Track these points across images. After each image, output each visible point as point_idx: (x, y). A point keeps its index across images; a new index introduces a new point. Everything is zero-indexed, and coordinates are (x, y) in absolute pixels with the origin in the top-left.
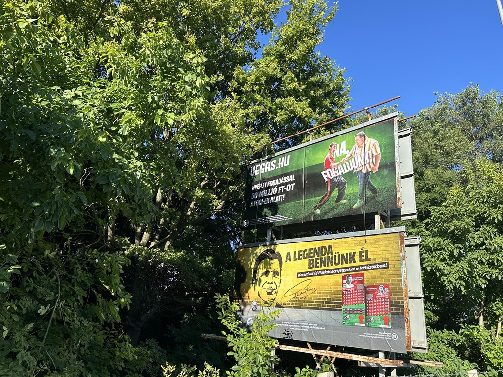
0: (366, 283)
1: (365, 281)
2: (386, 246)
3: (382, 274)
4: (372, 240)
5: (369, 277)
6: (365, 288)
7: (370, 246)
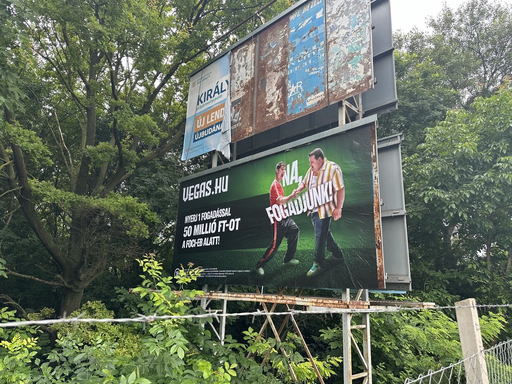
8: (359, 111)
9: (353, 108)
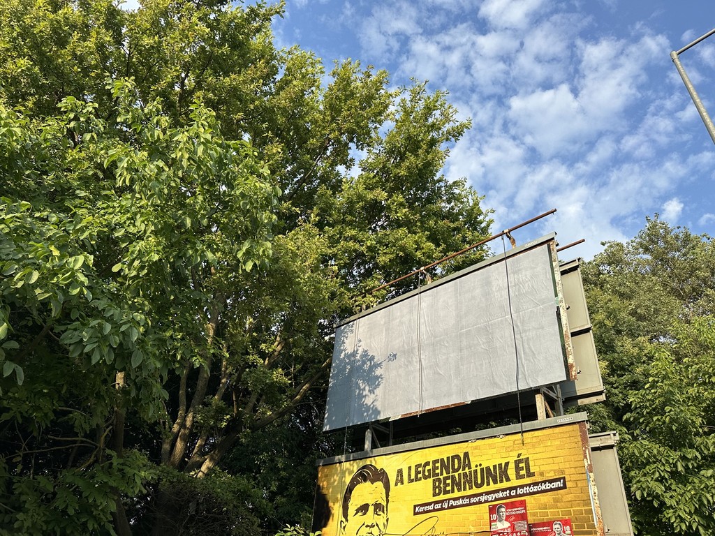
0: (531, 519)
1: (529, 515)
2: (559, 448)
3: (556, 501)
4: (534, 440)
5: (536, 506)
6: (530, 527)
7: (531, 451)
8: (558, 398)
9: (551, 394)
